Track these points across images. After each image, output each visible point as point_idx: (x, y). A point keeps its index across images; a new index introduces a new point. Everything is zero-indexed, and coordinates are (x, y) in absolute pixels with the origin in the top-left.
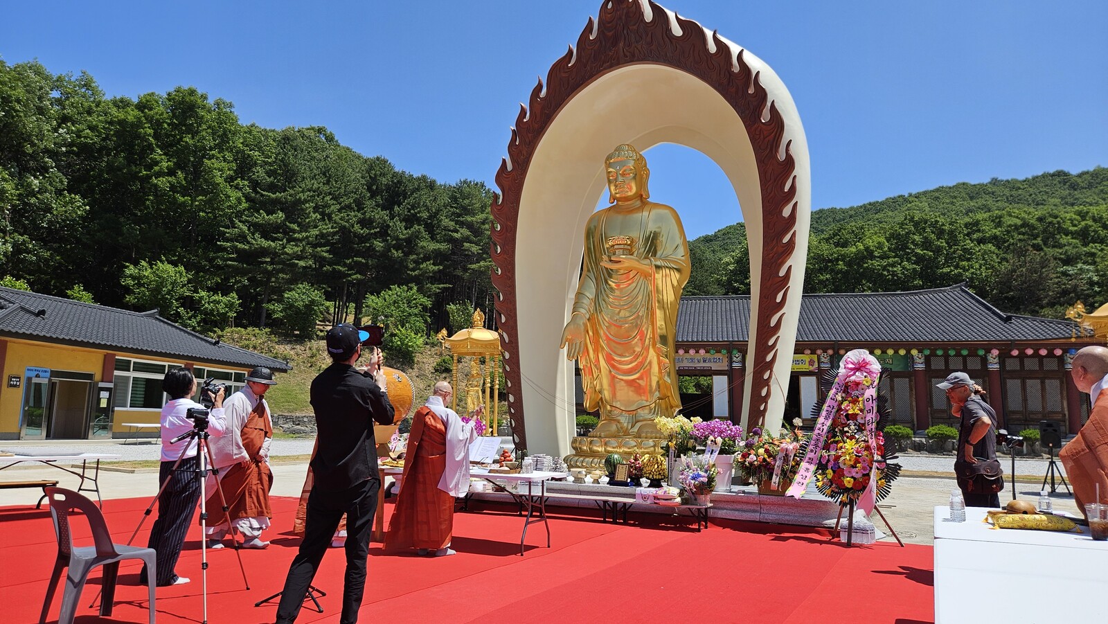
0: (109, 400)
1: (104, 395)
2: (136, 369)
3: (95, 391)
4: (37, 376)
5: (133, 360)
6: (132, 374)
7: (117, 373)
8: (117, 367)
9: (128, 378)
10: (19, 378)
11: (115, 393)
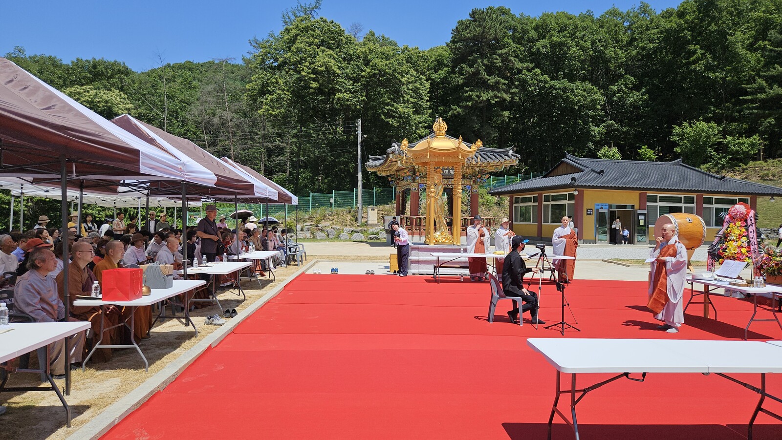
0: (645, 221)
1: (642, 218)
2: (661, 200)
3: (636, 216)
4: (601, 208)
5: (659, 195)
6: (659, 204)
7: (648, 204)
8: (648, 200)
9: (657, 206)
10: (592, 210)
11: (648, 217)
